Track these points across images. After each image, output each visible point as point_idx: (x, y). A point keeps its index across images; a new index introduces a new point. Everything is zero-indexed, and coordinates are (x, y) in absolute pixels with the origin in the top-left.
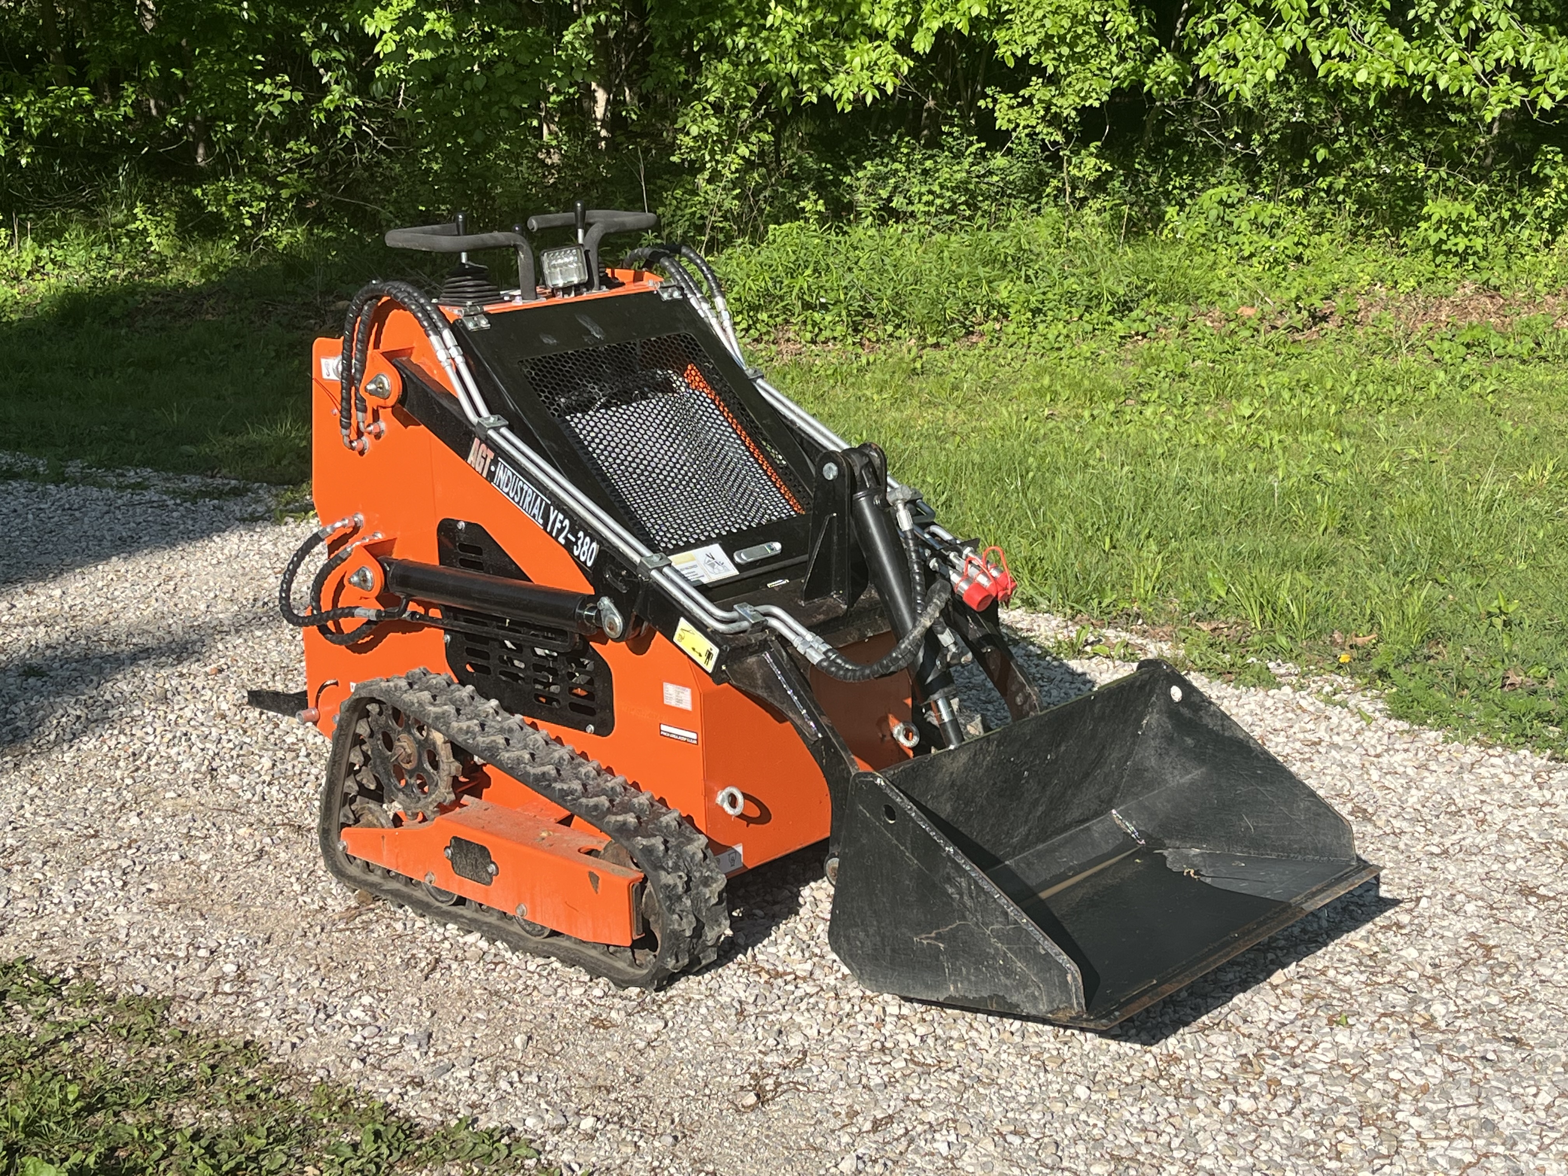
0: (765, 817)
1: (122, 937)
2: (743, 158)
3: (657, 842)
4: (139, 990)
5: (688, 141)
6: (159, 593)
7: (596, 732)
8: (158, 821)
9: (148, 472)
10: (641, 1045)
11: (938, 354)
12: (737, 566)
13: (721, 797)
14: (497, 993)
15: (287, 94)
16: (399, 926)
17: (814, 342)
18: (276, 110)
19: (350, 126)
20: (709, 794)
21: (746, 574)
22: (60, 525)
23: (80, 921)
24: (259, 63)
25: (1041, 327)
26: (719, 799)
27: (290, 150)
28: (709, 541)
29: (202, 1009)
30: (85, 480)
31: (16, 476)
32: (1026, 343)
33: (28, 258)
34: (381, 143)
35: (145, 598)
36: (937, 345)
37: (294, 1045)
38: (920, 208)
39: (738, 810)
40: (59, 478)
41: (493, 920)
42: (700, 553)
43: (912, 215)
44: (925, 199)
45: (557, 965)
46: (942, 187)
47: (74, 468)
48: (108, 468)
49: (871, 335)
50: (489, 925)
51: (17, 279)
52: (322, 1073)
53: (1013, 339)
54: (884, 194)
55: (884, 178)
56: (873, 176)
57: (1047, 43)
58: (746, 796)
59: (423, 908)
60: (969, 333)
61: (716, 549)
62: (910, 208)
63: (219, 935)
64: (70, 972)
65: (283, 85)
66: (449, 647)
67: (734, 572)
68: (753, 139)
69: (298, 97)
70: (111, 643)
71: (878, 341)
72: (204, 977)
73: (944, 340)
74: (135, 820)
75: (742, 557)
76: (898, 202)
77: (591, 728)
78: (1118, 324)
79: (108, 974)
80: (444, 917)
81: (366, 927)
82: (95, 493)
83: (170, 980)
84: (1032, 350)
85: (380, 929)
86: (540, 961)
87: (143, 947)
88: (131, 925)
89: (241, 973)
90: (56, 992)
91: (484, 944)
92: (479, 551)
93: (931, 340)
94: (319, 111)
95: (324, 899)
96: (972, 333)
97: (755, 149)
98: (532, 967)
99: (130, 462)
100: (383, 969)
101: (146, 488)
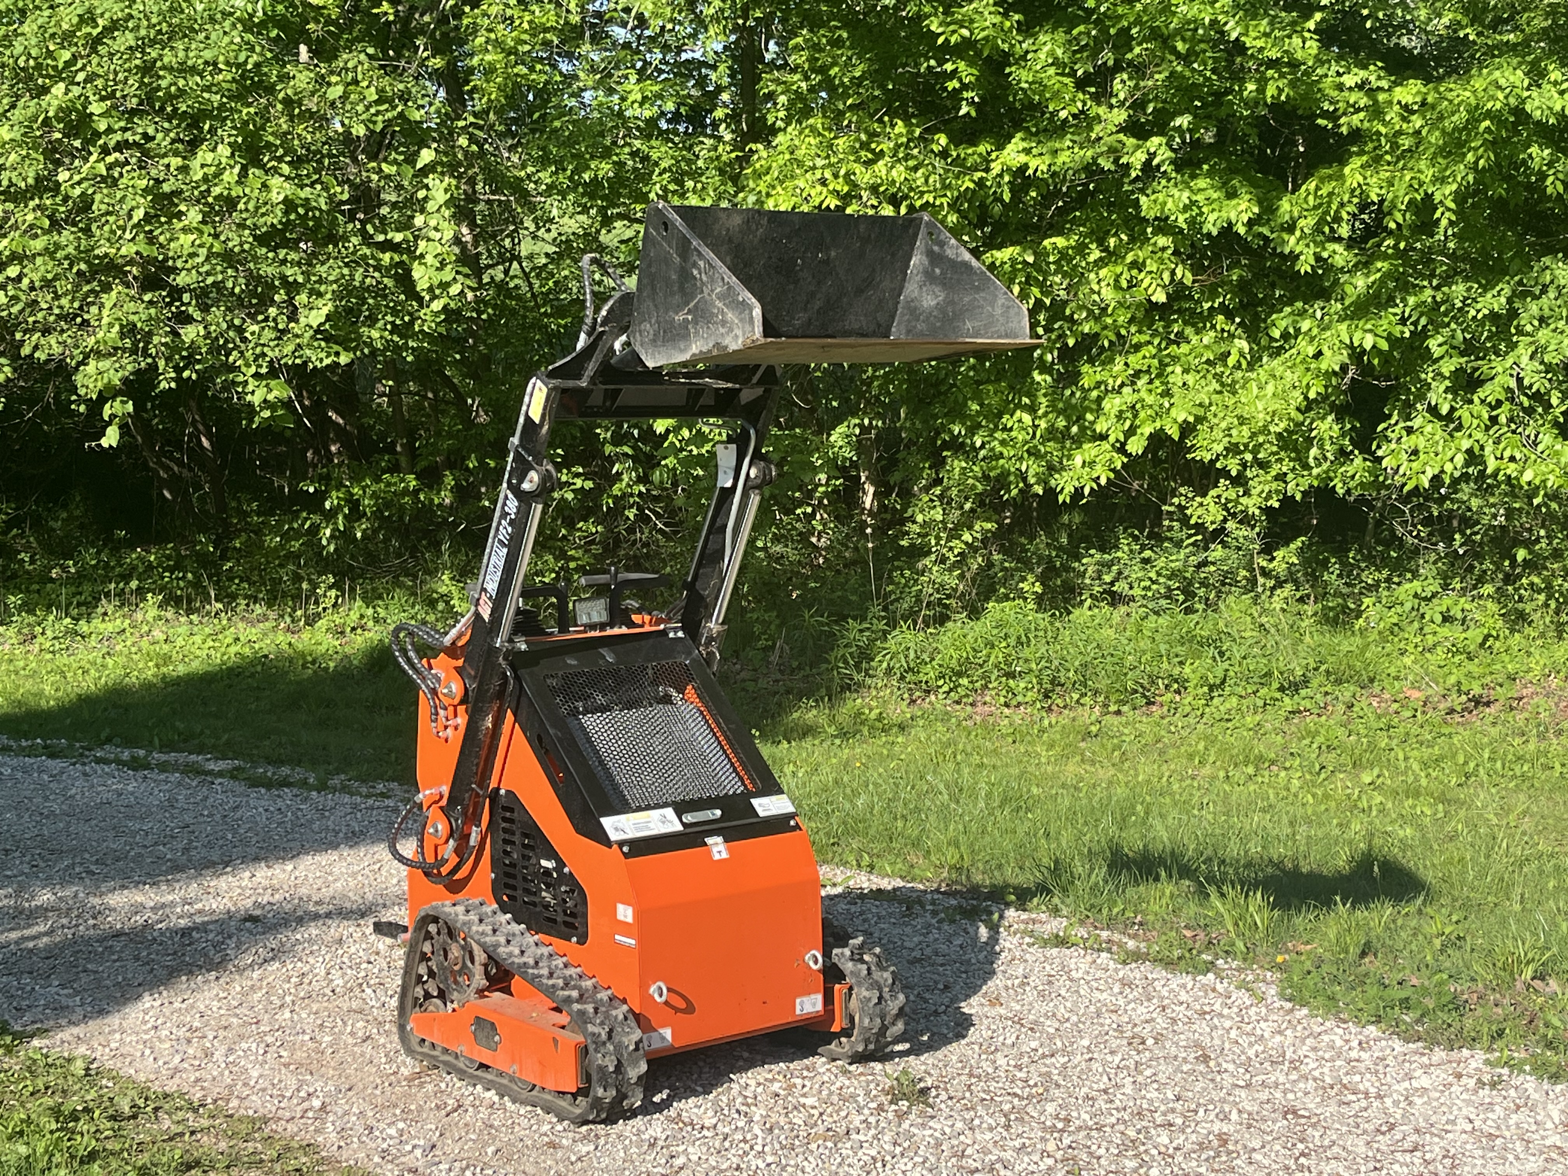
0: (690, 1009)
1: (252, 1083)
2: (966, 543)
3: (590, 1008)
4: (251, 1112)
5: (916, 528)
6: (367, 871)
7: (578, 942)
8: (304, 1015)
9: (394, 785)
10: (573, 1158)
11: (1116, 720)
12: (684, 825)
13: (653, 989)
14: (491, 1126)
15: (579, 483)
16: (443, 1085)
17: (1007, 705)
18: (570, 496)
19: (634, 510)
20: (644, 987)
21: (689, 830)
22: (311, 822)
23: (227, 1072)
24: (559, 455)
25: (1216, 701)
26: (651, 990)
27: (580, 529)
28: (665, 805)
29: (289, 1126)
30: (344, 789)
31: (289, 785)
32: (1199, 713)
33: (354, 616)
34: (660, 525)
35: (354, 875)
36: (1118, 713)
37: (340, 1147)
38: (1137, 592)
39: (664, 998)
40: (322, 787)
41: (505, 1081)
42: (655, 814)
43: (1133, 599)
44: (1143, 584)
45: (539, 1111)
46: (1159, 574)
47: (335, 781)
48: (363, 781)
49: (1059, 701)
50: (501, 1085)
51: (342, 633)
52: (352, 1162)
53: (1188, 709)
54: (1107, 578)
55: (1109, 565)
56: (1098, 563)
57: (1233, 449)
58: (669, 990)
59: (462, 1075)
60: (1150, 703)
61: (669, 812)
62: (1131, 592)
63: (318, 1085)
64: (209, 1101)
65: (578, 475)
66: (494, 882)
67: (679, 827)
68: (977, 527)
69: (589, 485)
70: (316, 903)
71: (1065, 707)
72: (299, 1108)
73: (1125, 709)
74: (287, 1015)
75: (688, 818)
76: (1121, 587)
77: (574, 939)
78: (1287, 700)
79: (234, 1103)
80: (474, 1081)
81: (421, 1085)
82: (347, 799)
83: (274, 1109)
84: (1204, 720)
85: (430, 1087)
86: (529, 1108)
87: (264, 1090)
88: (261, 1076)
89: (323, 1107)
90: (195, 1111)
91: (496, 1099)
92: (512, 810)
93: (1113, 708)
94: (609, 496)
95: (398, 1067)
96: (1153, 703)
97: (979, 536)
98: (522, 1112)
99: (381, 777)
100: (420, 1109)
101: (388, 797)
